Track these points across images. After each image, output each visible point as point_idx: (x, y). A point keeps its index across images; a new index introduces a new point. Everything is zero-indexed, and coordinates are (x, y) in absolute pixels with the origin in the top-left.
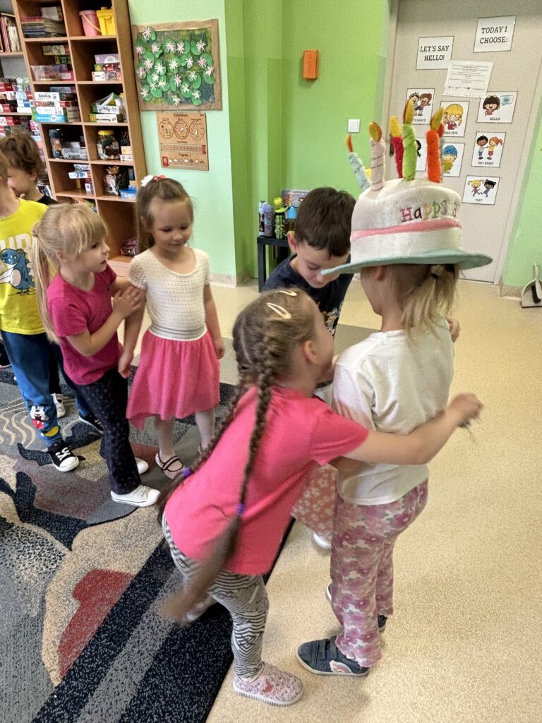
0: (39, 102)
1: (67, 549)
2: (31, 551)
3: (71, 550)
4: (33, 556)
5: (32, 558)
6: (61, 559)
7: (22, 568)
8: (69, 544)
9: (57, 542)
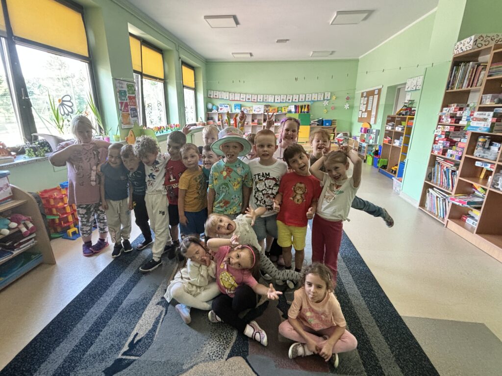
0: (476, 118)
1: (226, 357)
2: (221, 340)
3: (226, 360)
4: (219, 342)
5: (217, 343)
6: (219, 358)
7: (210, 343)
8: (230, 356)
9: (230, 349)
